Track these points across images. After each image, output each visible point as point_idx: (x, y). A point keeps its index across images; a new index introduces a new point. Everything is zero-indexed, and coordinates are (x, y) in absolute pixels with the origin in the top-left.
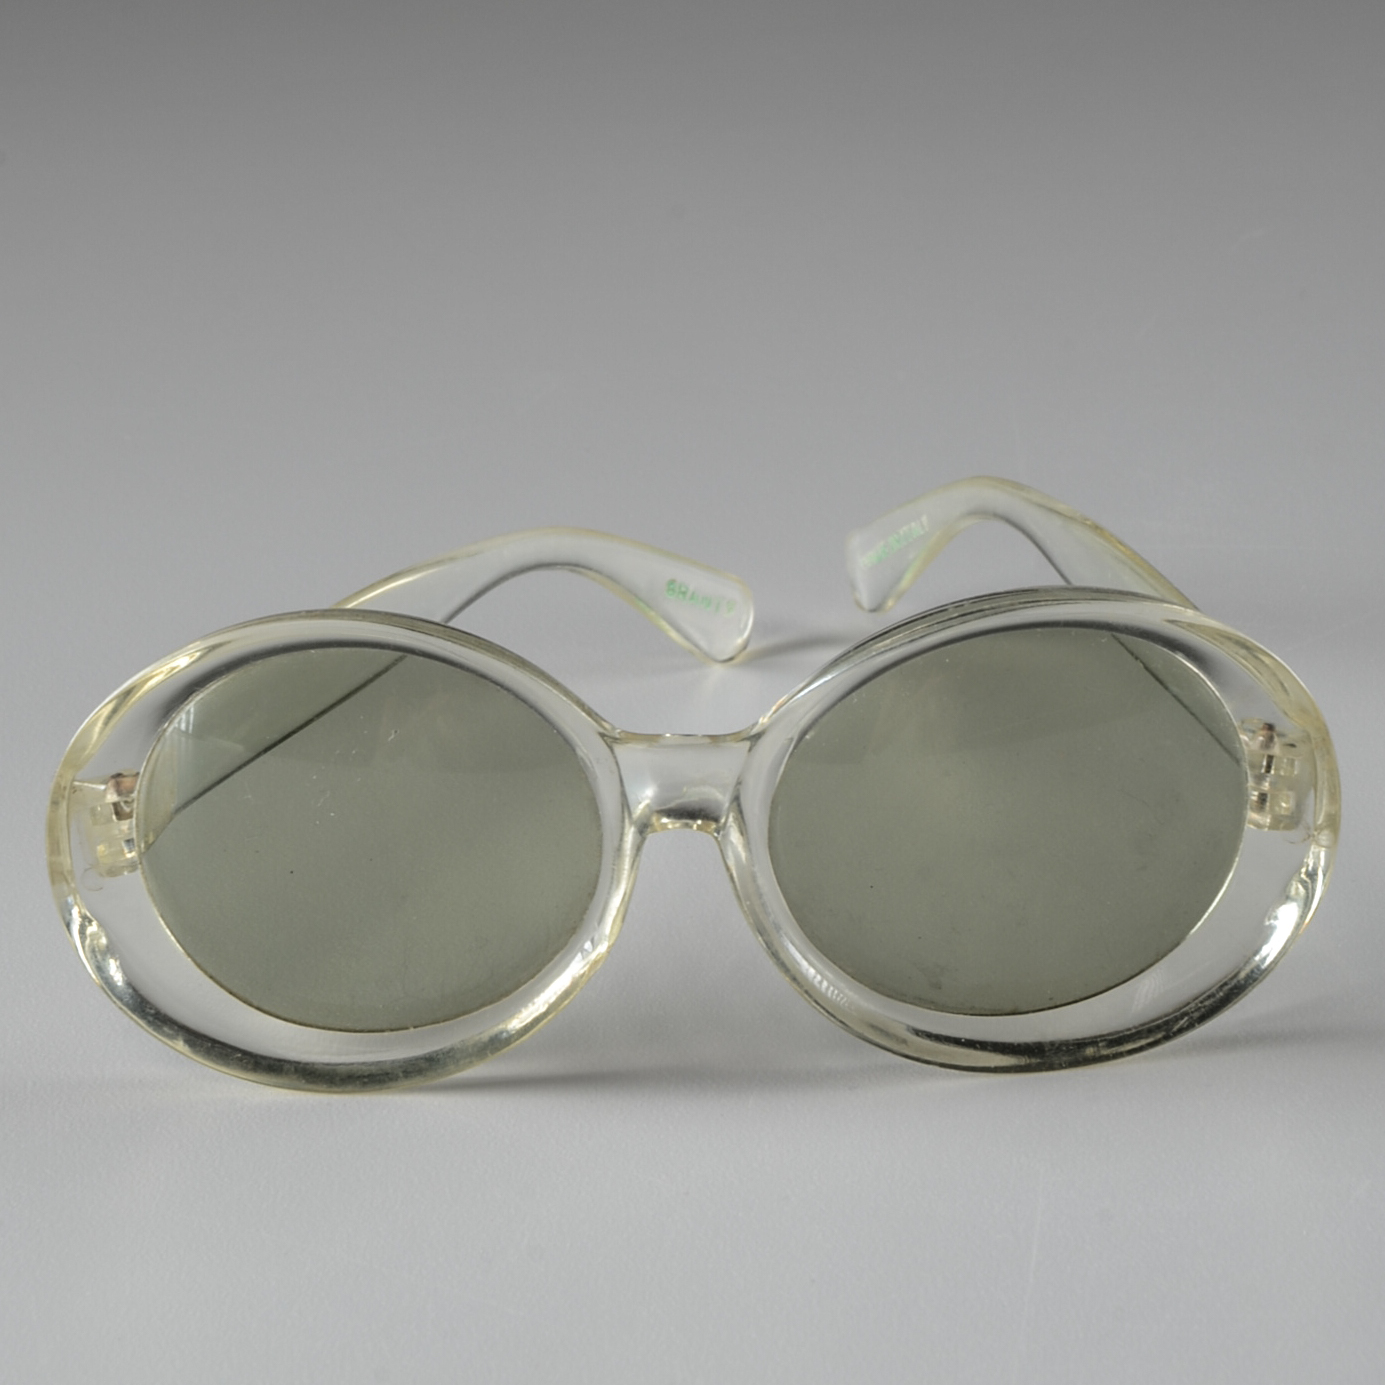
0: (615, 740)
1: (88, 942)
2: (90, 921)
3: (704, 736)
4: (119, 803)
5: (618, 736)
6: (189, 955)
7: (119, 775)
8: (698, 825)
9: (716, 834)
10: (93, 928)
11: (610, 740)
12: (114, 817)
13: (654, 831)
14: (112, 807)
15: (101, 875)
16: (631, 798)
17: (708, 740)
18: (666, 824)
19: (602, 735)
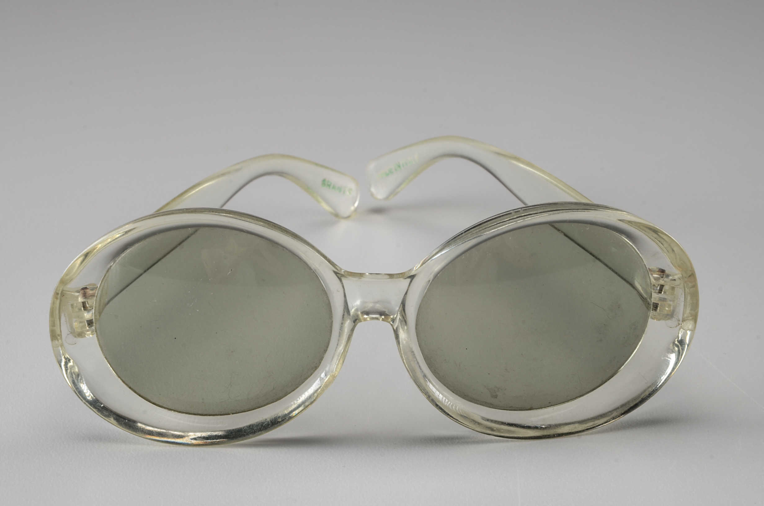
0: (343, 275)
1: (69, 371)
2: (69, 360)
3: (385, 274)
4: (85, 302)
5: (343, 273)
6: (119, 377)
7: (86, 288)
8: (382, 318)
9: (391, 323)
10: (71, 364)
11: (339, 275)
12: (82, 308)
13: (361, 321)
14: (82, 304)
15: (75, 337)
16: (350, 305)
17: (388, 277)
18: (367, 318)
19: (336, 273)
